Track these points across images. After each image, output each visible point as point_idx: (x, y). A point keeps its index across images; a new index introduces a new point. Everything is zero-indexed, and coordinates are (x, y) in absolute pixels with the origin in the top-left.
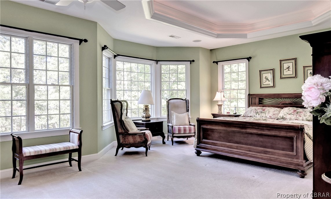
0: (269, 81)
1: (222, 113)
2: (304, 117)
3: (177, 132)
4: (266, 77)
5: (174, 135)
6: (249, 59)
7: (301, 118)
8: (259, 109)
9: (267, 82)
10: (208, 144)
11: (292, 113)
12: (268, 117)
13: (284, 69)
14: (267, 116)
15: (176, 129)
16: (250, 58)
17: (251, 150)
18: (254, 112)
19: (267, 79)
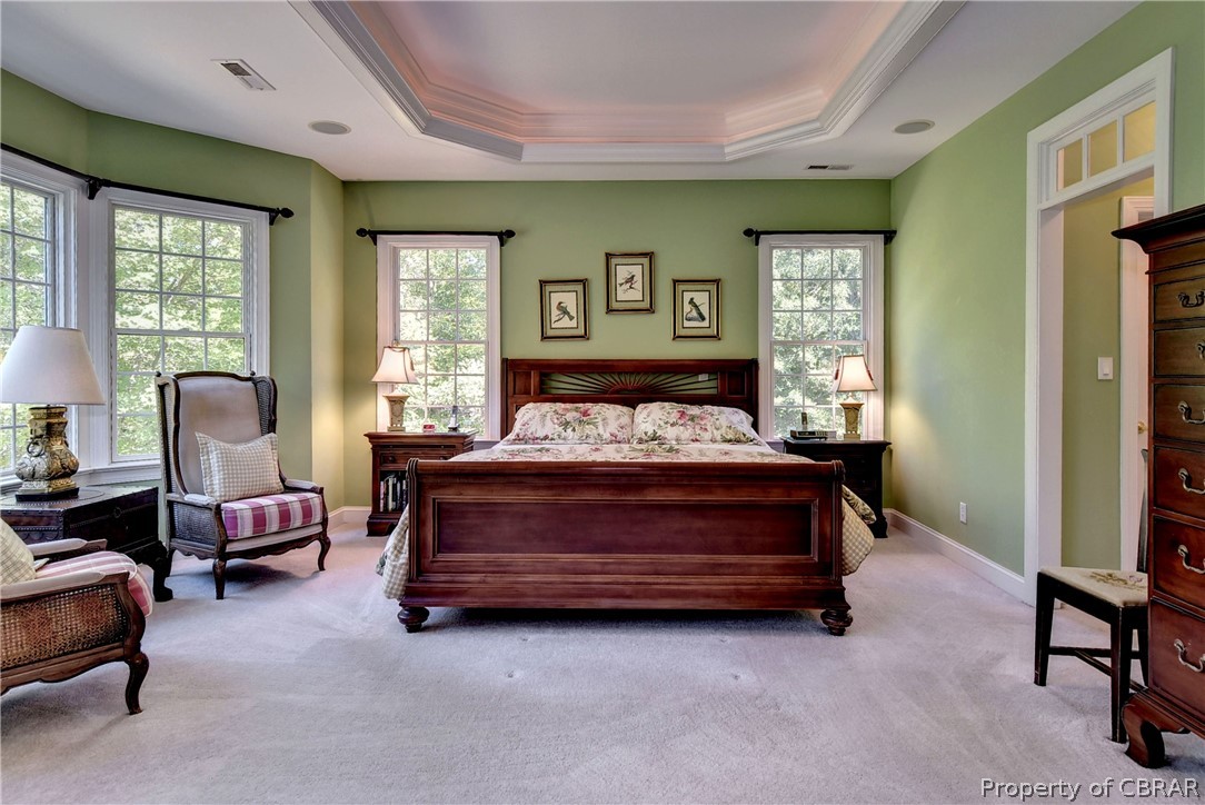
0: (571, 318)
1: (403, 429)
2: (715, 431)
3: (248, 532)
4: (560, 303)
5: (230, 548)
6: (505, 236)
7: (707, 436)
8: (567, 410)
9: (566, 322)
10: (468, 569)
11: (680, 422)
12: (606, 436)
13: (618, 282)
14: (601, 431)
15: (242, 518)
16: (510, 234)
17: (660, 568)
18: (556, 421)
19: (565, 312)
